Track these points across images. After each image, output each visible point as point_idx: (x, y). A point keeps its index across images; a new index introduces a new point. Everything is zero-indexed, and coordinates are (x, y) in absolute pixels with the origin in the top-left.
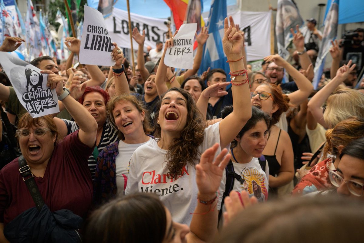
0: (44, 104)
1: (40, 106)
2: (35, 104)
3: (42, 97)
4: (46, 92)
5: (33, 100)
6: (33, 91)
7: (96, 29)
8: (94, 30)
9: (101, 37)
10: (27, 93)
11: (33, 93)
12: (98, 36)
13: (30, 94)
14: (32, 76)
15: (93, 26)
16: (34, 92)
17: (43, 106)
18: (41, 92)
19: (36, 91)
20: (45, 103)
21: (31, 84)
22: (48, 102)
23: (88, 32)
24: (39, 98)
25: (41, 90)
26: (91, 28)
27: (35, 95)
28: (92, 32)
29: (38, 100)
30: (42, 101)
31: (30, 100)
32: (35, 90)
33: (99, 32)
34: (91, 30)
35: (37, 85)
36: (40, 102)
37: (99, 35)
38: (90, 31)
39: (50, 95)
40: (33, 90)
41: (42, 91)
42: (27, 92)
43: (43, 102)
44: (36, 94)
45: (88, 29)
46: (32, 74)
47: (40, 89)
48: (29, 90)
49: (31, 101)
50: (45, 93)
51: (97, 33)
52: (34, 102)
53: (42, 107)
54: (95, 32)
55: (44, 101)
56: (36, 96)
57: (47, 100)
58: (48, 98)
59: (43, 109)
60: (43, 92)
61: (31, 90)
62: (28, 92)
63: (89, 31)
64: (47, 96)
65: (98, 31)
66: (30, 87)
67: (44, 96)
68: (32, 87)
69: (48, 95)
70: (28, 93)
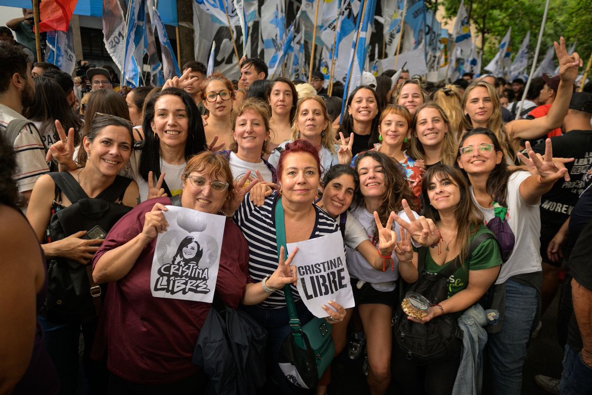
0: (192, 286)
1: (184, 286)
2: (177, 281)
3: (193, 276)
4: (201, 272)
5: (175, 275)
6: (181, 265)
7: (311, 269)
8: (308, 271)
9: (322, 277)
10: (171, 265)
11: (181, 267)
12: (317, 277)
13: (174, 267)
14: (187, 247)
15: (305, 267)
16: (183, 267)
17: (189, 286)
18: (194, 270)
19: (187, 266)
20: (195, 285)
21: (182, 256)
22: (199, 285)
23: (301, 275)
24: (186, 276)
25: (196, 267)
26: (303, 269)
27: (182, 270)
28: (307, 274)
29: (184, 278)
30: (189, 281)
31: (171, 274)
32: (185, 265)
33: (318, 271)
34: (303, 272)
35: (191, 260)
36: (187, 282)
37: (319, 275)
38: (304, 274)
39: (205, 277)
40: (182, 263)
41: (196, 269)
42: (171, 263)
43: (191, 282)
44: (184, 269)
45: (300, 272)
46: (188, 246)
47: (193, 266)
48: (176, 263)
49: (172, 276)
50: (199, 273)
51: (314, 273)
52: (176, 279)
53: (186, 288)
54: (311, 273)
55: (194, 281)
56: (183, 272)
57: (199, 282)
58: (200, 280)
59: (187, 290)
60: (198, 270)
61: (180, 262)
62: (173, 264)
63: (302, 273)
64: (200, 277)
65: (316, 271)
66: (178, 259)
67: (196, 276)
68: (182, 260)
69: (203, 277)
70: (173, 266)
